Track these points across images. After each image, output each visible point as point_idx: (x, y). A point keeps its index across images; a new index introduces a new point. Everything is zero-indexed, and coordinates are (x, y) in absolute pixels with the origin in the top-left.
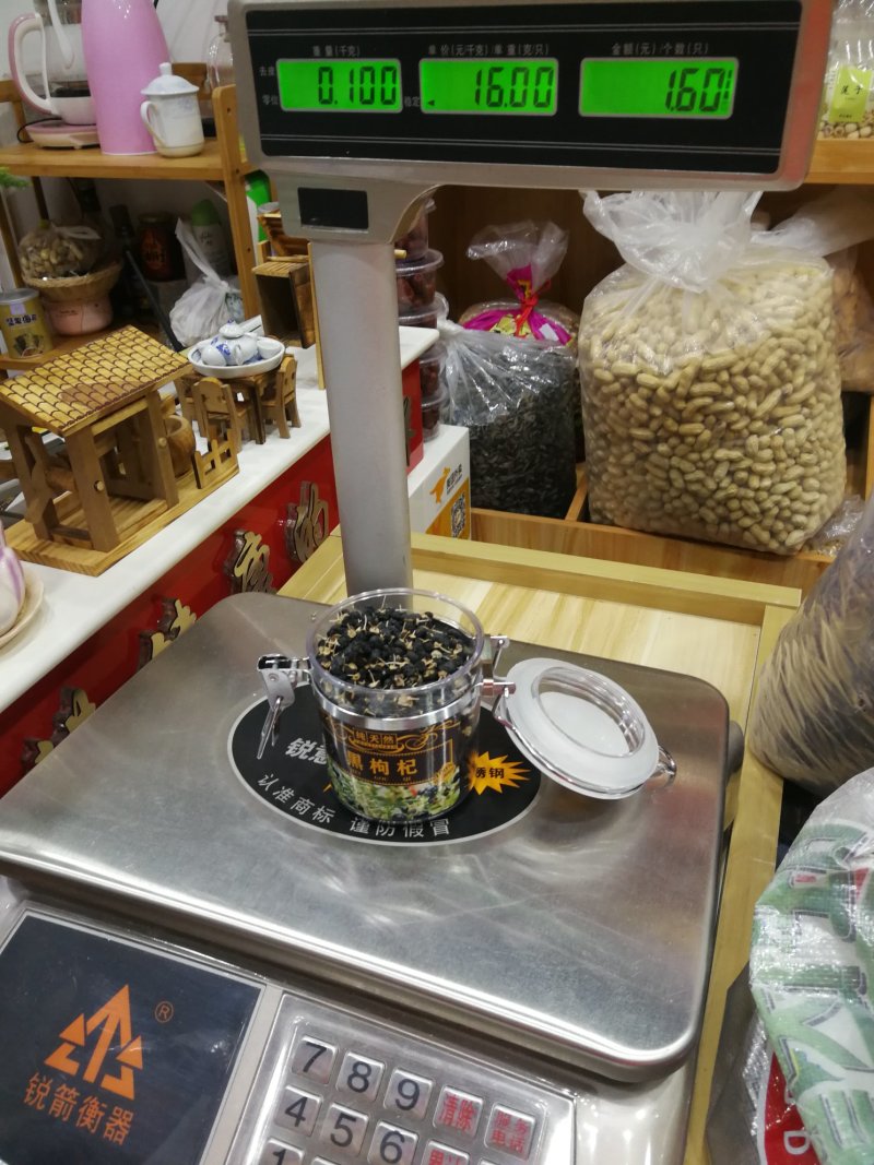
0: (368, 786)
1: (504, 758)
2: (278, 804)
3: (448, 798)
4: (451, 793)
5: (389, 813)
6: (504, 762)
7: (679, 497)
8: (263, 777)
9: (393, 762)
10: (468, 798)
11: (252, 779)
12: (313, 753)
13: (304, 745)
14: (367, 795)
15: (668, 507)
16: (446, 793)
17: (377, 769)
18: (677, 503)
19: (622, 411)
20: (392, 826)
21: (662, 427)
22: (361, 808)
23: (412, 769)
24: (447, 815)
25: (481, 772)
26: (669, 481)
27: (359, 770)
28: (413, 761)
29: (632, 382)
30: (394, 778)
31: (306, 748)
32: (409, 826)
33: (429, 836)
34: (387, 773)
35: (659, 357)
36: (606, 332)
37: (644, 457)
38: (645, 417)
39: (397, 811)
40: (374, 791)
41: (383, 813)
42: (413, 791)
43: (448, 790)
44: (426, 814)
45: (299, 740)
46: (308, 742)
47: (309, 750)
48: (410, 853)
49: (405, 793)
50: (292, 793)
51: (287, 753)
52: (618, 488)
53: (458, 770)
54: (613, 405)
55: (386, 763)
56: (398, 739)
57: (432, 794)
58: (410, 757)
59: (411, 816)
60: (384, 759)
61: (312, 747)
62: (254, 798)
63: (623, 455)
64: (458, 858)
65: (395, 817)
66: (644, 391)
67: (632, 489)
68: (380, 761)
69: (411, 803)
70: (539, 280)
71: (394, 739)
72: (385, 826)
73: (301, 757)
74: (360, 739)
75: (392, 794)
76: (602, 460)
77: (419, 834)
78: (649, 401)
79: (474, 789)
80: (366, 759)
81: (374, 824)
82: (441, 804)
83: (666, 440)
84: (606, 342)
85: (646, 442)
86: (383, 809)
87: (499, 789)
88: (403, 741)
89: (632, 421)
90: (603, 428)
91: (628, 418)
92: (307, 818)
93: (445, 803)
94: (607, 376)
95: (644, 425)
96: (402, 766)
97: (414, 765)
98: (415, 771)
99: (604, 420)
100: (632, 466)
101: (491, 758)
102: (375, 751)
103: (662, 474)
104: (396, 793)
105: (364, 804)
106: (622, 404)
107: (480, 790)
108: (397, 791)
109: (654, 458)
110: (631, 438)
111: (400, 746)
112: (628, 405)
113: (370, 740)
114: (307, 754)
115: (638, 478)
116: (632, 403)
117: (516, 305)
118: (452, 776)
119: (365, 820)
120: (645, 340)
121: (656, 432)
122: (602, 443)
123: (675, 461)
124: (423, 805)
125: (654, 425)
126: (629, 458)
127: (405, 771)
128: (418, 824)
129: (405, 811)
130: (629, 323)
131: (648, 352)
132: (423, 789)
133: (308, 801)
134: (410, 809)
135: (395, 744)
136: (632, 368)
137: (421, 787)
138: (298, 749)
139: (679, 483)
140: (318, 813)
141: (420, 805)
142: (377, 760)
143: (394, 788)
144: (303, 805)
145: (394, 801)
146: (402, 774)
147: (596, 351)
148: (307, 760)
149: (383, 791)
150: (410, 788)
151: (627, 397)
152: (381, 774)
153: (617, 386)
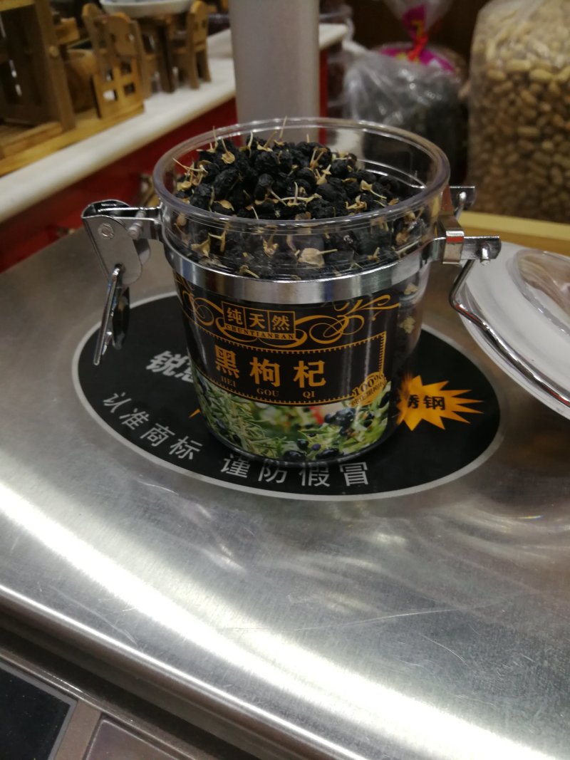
0: (247, 406)
1: (445, 383)
2: (126, 432)
3: (369, 431)
4: (374, 423)
5: (279, 450)
6: (444, 389)
7: (556, 195)
8: (111, 396)
9: (287, 363)
10: (395, 433)
11: (95, 397)
12: (182, 369)
13: (173, 359)
14: (246, 419)
15: (545, 204)
16: (367, 423)
17: (261, 376)
18: (554, 201)
19: (512, 110)
20: (283, 468)
21: (549, 123)
22: (237, 440)
23: (317, 378)
24: (368, 456)
25: (413, 402)
26: (549, 179)
27: (233, 377)
28: (321, 364)
29: (525, 79)
30: (289, 393)
31: (175, 362)
32: (308, 470)
33: (337, 487)
34: (277, 384)
35: (553, 54)
36: (501, 35)
37: (527, 156)
38: (533, 114)
39: (292, 446)
40: (256, 413)
41: (270, 448)
42: (317, 415)
43: (371, 417)
44: (335, 453)
45: (167, 353)
46: (178, 356)
47: (178, 366)
48: (308, 510)
49: (305, 419)
50: (146, 418)
51: (149, 367)
52: (498, 188)
53: (388, 388)
54: (504, 104)
55: (277, 366)
56: (296, 322)
57: (345, 422)
58: (316, 357)
59: (312, 455)
60: (273, 358)
61: (181, 361)
62: (94, 423)
63: (507, 155)
64: (385, 522)
65: (288, 455)
66: (535, 87)
67: (513, 188)
68: (266, 362)
69: (313, 435)
70: (430, 18)
71: (291, 322)
72: (273, 468)
73: (167, 373)
74: (234, 323)
75: (284, 419)
76: (486, 163)
77: (323, 482)
78: (540, 97)
79: (404, 422)
80: (244, 359)
81: (256, 465)
82: (359, 438)
83: (550, 137)
84: (501, 44)
85: (532, 139)
86: (270, 441)
87: (439, 424)
88: (305, 326)
89: (521, 119)
90: (490, 129)
91: (515, 118)
92: (162, 452)
93: (364, 438)
94: (500, 75)
95: (531, 123)
96: (301, 372)
97: (321, 371)
98: (323, 382)
99: (492, 122)
100: (515, 165)
101: (425, 383)
102: (258, 343)
103: (542, 171)
104: (291, 418)
105: (242, 434)
106: (512, 103)
107: (412, 425)
108: (293, 414)
109: (538, 156)
110: (516, 138)
111: (299, 336)
112: (519, 102)
113: (250, 322)
114: (175, 370)
115: (519, 177)
116: (524, 100)
117: (409, 45)
118: (379, 396)
119: (245, 458)
120: (540, 38)
121: (542, 129)
122: (488, 145)
123: (558, 158)
124: (330, 440)
125: (542, 121)
126: (513, 158)
127: (306, 380)
128: (322, 468)
129: (304, 446)
130: (524, 24)
131: (542, 48)
132: (333, 414)
133: (166, 429)
134: (311, 444)
135: (291, 331)
136: (526, 65)
137: (331, 409)
138: (164, 364)
139: (558, 180)
140: (179, 445)
141: (327, 439)
142: (261, 361)
143: (287, 409)
144: (158, 435)
145: (286, 431)
146: (302, 385)
147: (491, 52)
148: (173, 376)
149: (271, 414)
150: (313, 411)
151: (518, 94)
152: (267, 385)
153: (509, 85)
